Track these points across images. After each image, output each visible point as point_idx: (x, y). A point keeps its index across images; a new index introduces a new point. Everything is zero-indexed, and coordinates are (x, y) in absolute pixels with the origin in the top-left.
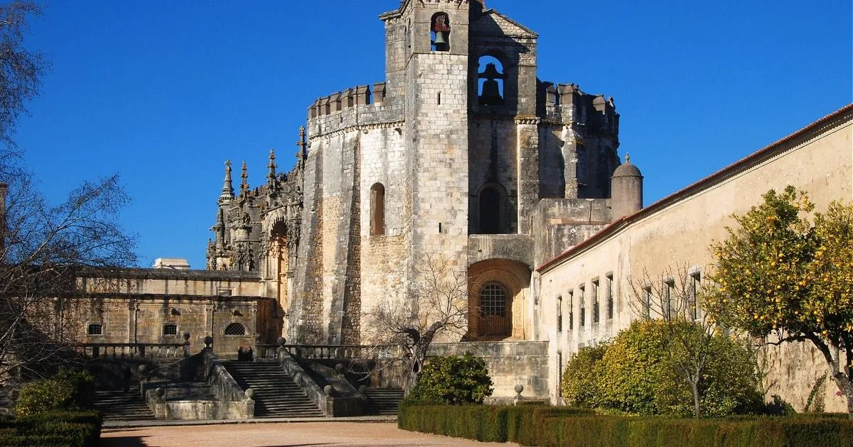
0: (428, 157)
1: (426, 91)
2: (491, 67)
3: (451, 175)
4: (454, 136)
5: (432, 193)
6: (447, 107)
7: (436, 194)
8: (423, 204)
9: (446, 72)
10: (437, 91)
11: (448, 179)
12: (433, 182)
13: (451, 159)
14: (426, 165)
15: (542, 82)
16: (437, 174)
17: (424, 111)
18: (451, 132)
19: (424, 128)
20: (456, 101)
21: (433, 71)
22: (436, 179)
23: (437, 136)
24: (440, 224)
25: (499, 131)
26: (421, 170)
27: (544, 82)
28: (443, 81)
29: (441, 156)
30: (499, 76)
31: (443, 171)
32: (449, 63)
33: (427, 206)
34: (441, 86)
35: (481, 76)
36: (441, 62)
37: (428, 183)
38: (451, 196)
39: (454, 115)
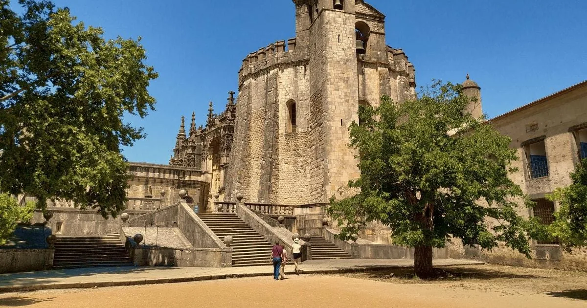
0: (333, 75)
1: (331, 33)
3: (347, 89)
4: (349, 63)
5: (336, 99)
6: (344, 44)
7: (338, 100)
8: (330, 106)
9: (342, 23)
10: (338, 34)
12: (337, 92)
13: (347, 78)
14: (332, 80)
16: (339, 87)
17: (330, 46)
18: (347, 61)
19: (330, 56)
20: (349, 42)
21: (335, 22)
22: (338, 90)
23: (338, 62)
24: (342, 120)
26: (329, 83)
28: (341, 28)
29: (341, 75)
31: (342, 85)
32: (345, 18)
33: (333, 107)
34: (340, 31)
36: (340, 17)
37: (334, 92)
38: (348, 102)
39: (348, 50)
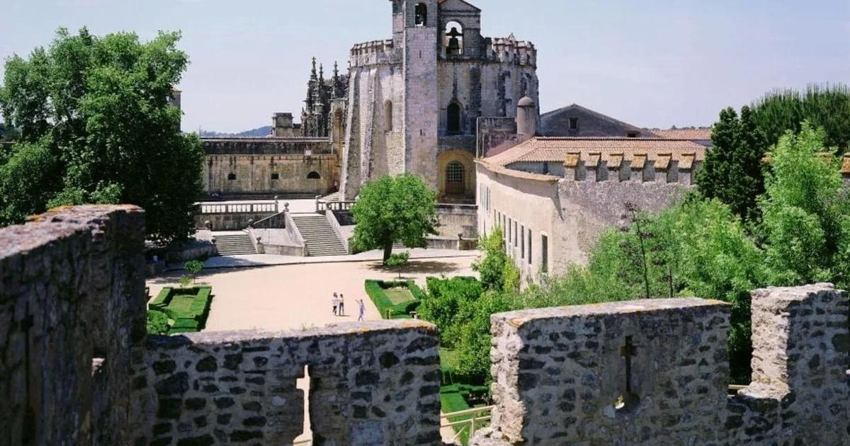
0: (414, 90)
2: (454, 30)
3: (427, 100)
4: (429, 77)
5: (416, 112)
6: (424, 59)
7: (418, 112)
8: (411, 118)
11: (425, 103)
12: (417, 105)
13: (427, 91)
14: (412, 95)
15: (484, 37)
16: (419, 100)
17: (411, 62)
18: (428, 74)
19: (411, 72)
20: (430, 56)
22: (418, 103)
23: (419, 77)
24: (421, 130)
25: (458, 69)
26: (410, 98)
27: (486, 38)
29: (422, 89)
30: (459, 35)
31: (422, 98)
33: (413, 119)
35: (448, 34)
37: (414, 105)
38: (428, 113)
39: (429, 65)
